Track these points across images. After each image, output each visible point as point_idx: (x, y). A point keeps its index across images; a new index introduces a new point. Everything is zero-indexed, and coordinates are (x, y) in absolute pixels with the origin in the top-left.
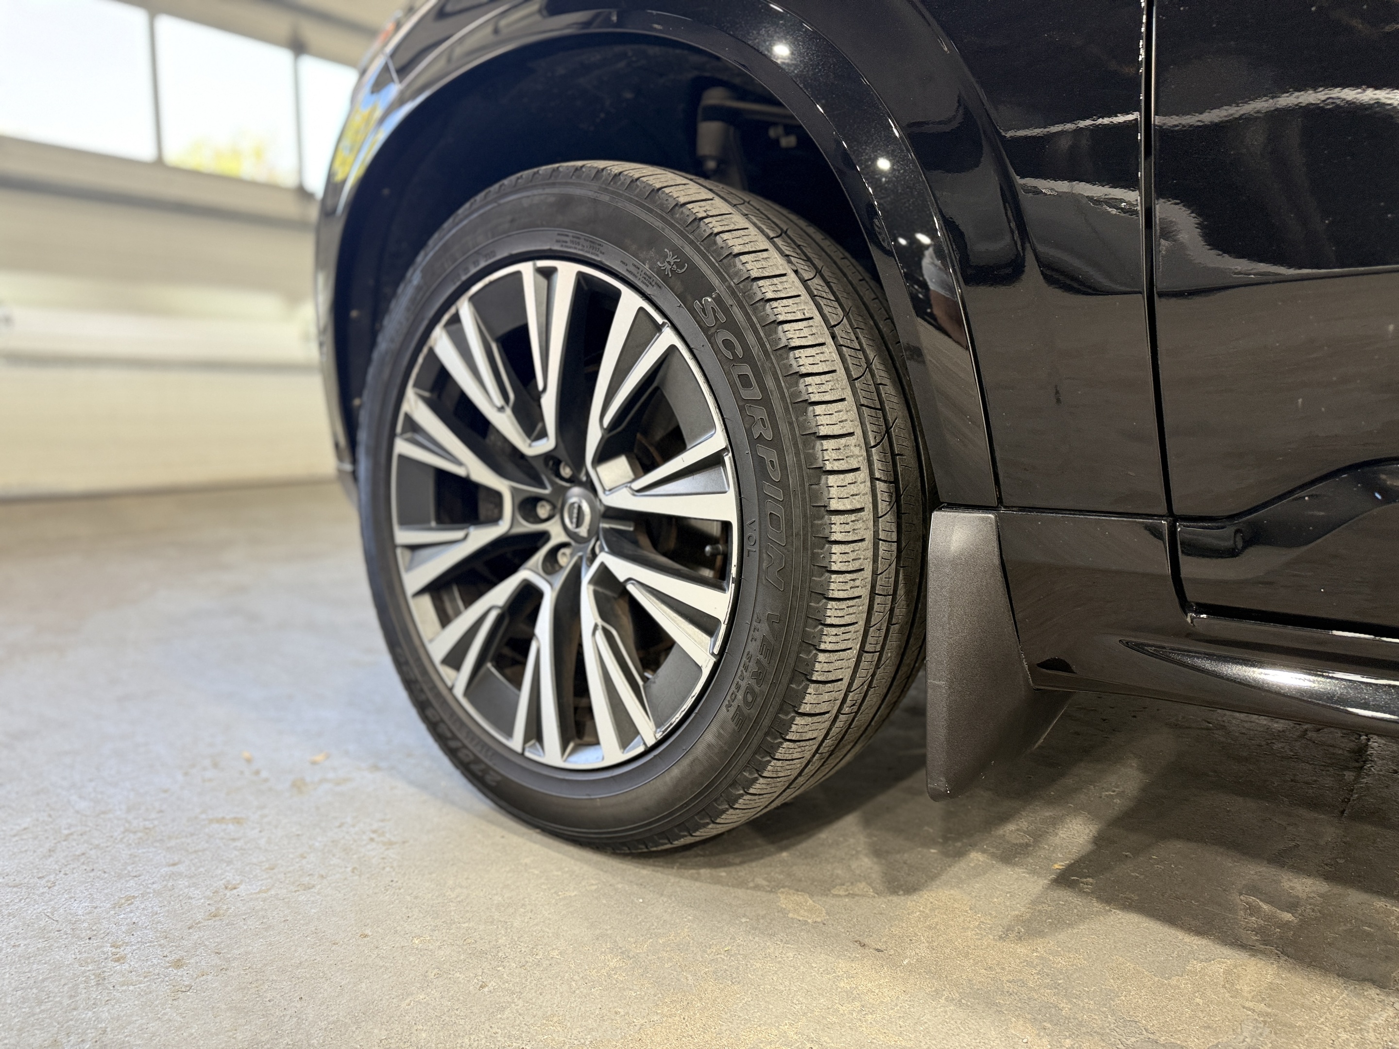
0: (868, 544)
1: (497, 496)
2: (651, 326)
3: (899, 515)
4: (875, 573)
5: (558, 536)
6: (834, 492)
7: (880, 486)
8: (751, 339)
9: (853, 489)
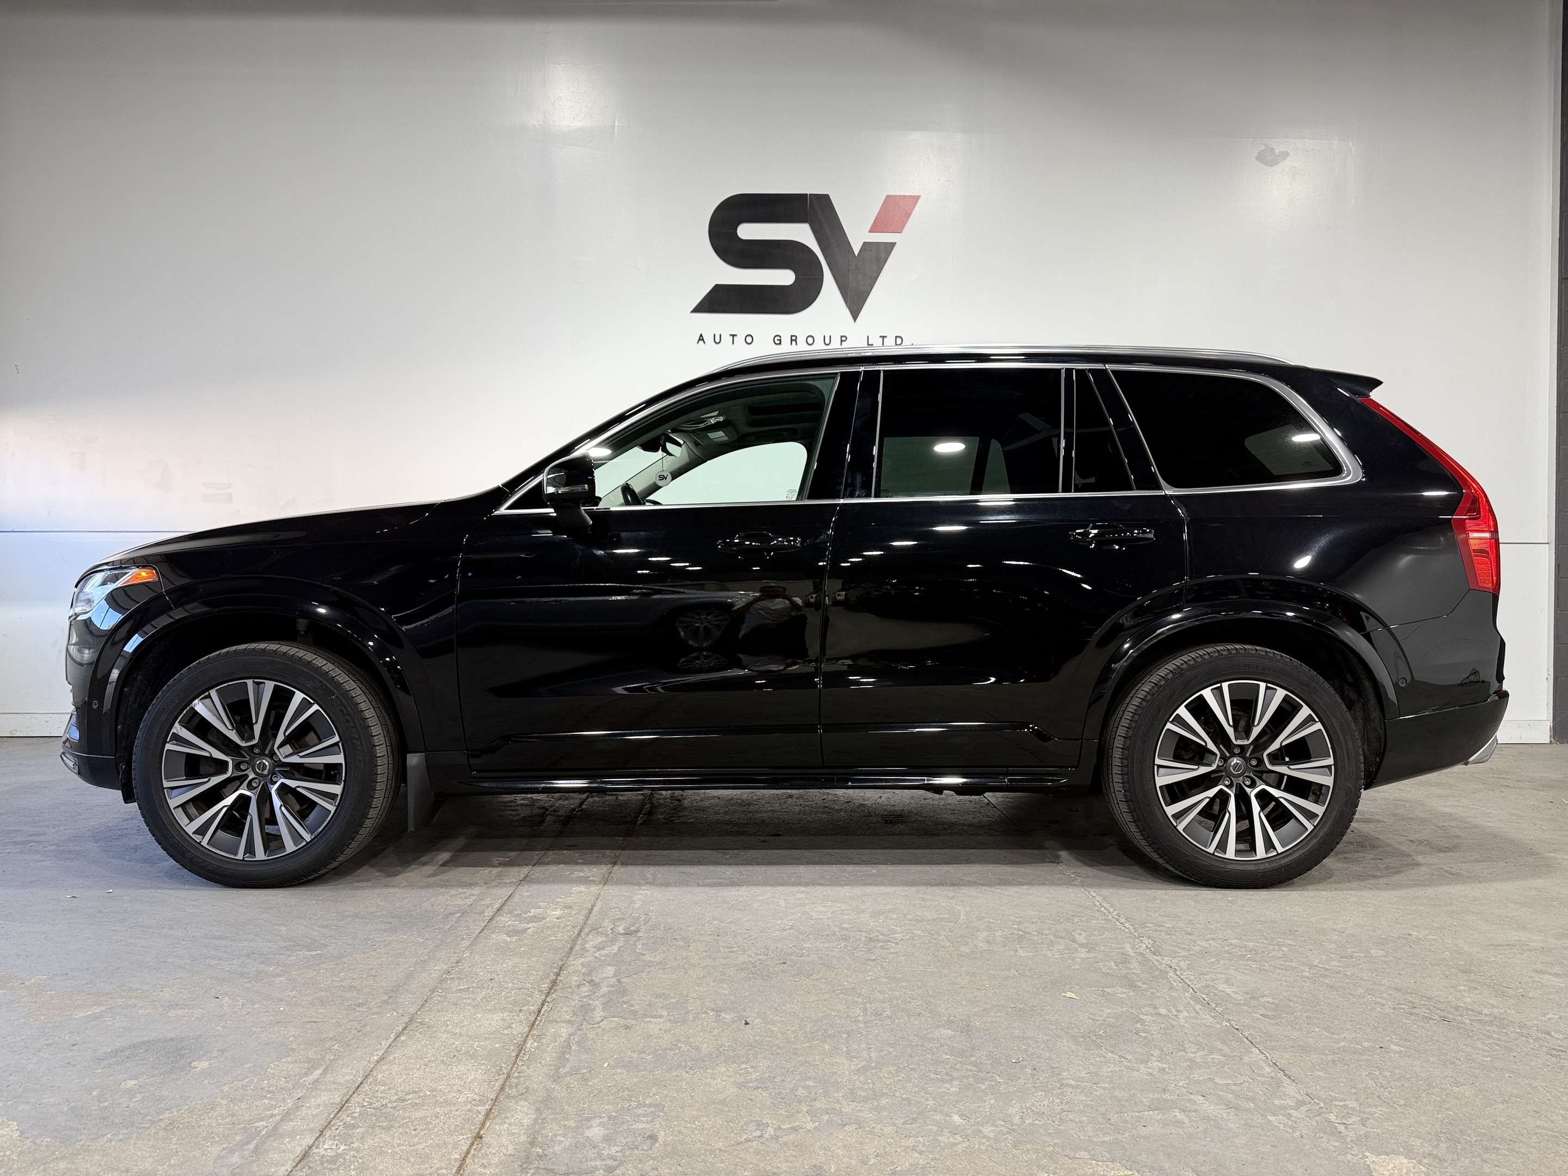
0: (386, 765)
1: (227, 762)
2: (307, 703)
3: (393, 755)
4: (388, 774)
5: (252, 776)
6: (378, 751)
7: (388, 747)
8: (349, 708)
9: (382, 750)
